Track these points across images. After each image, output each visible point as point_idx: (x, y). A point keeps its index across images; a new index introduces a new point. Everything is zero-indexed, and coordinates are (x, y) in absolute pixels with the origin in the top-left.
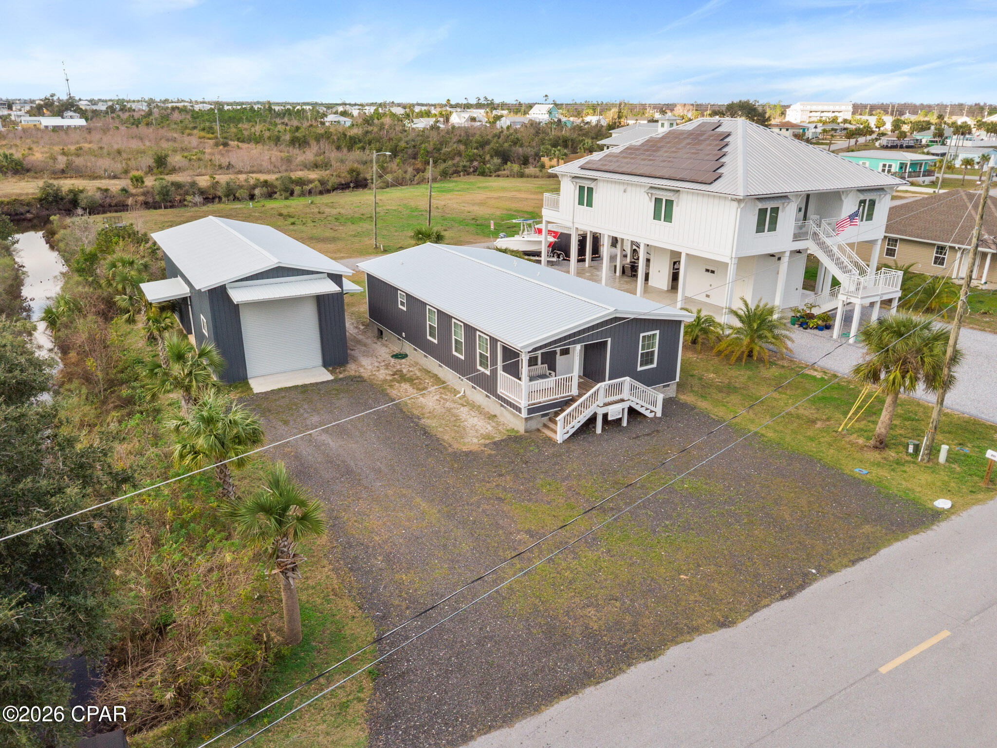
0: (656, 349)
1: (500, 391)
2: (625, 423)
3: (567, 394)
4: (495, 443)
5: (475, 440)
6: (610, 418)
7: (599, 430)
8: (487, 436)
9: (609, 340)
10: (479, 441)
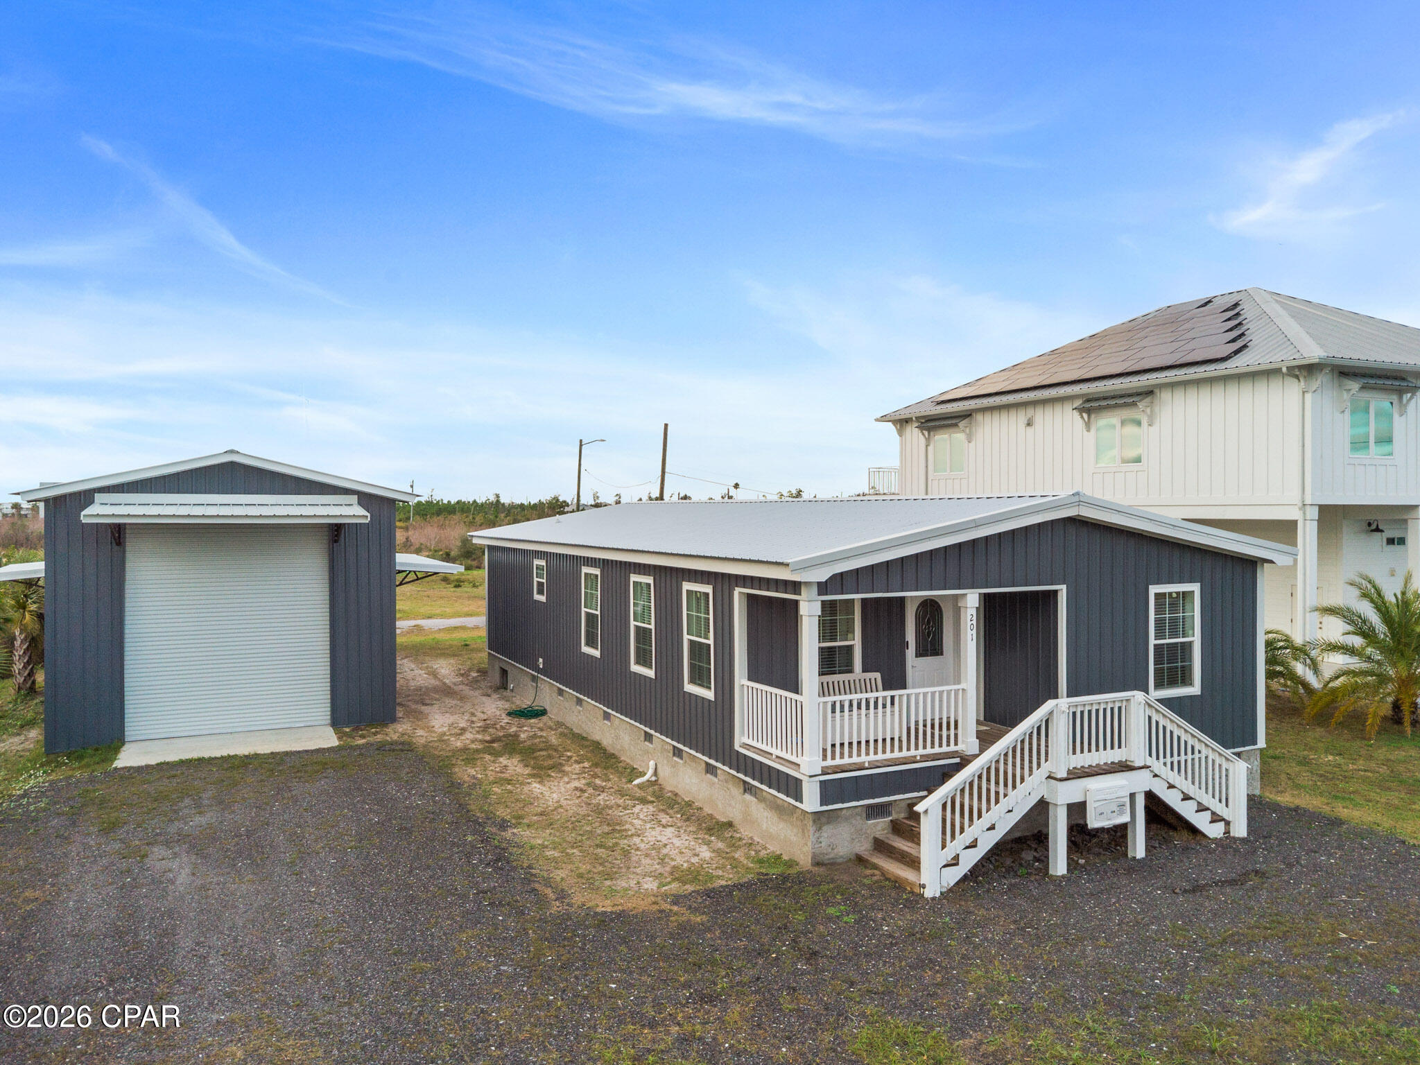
0: (1196, 639)
1: (743, 739)
2: (1139, 847)
3: (945, 749)
4: (709, 893)
5: (650, 885)
6: (1094, 822)
7: (1059, 865)
8: (693, 874)
9: (1063, 589)
10: (662, 885)
